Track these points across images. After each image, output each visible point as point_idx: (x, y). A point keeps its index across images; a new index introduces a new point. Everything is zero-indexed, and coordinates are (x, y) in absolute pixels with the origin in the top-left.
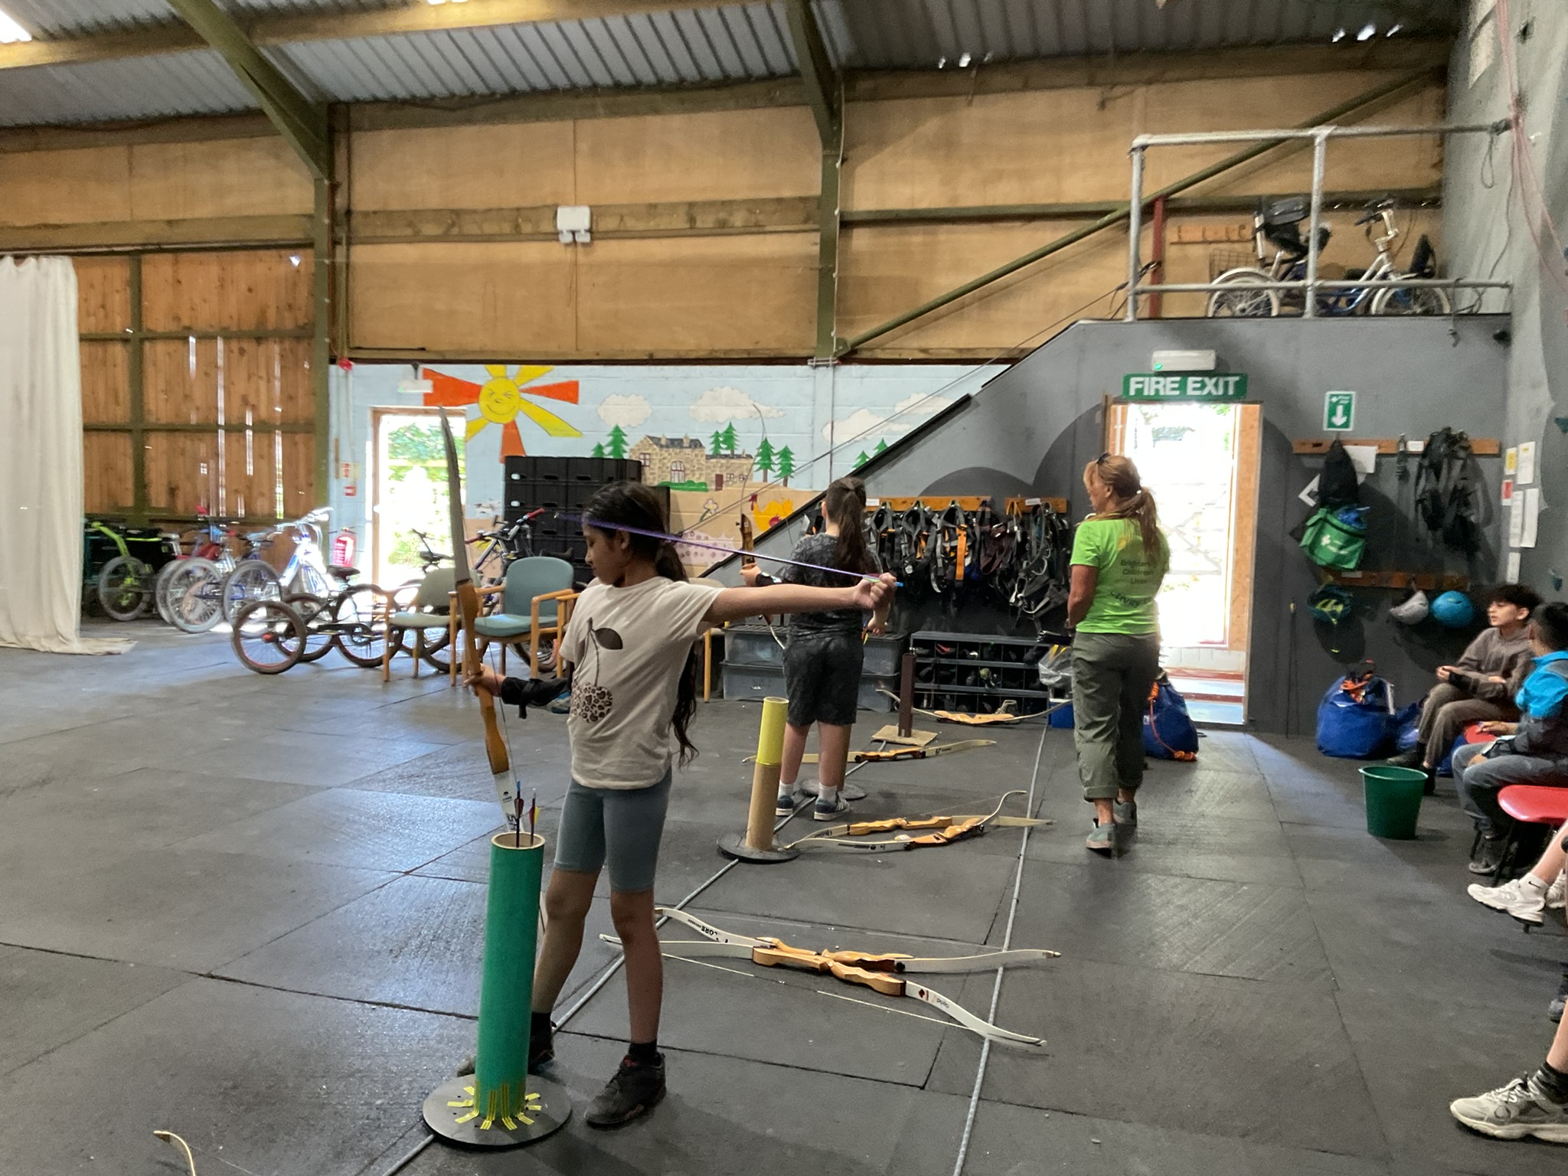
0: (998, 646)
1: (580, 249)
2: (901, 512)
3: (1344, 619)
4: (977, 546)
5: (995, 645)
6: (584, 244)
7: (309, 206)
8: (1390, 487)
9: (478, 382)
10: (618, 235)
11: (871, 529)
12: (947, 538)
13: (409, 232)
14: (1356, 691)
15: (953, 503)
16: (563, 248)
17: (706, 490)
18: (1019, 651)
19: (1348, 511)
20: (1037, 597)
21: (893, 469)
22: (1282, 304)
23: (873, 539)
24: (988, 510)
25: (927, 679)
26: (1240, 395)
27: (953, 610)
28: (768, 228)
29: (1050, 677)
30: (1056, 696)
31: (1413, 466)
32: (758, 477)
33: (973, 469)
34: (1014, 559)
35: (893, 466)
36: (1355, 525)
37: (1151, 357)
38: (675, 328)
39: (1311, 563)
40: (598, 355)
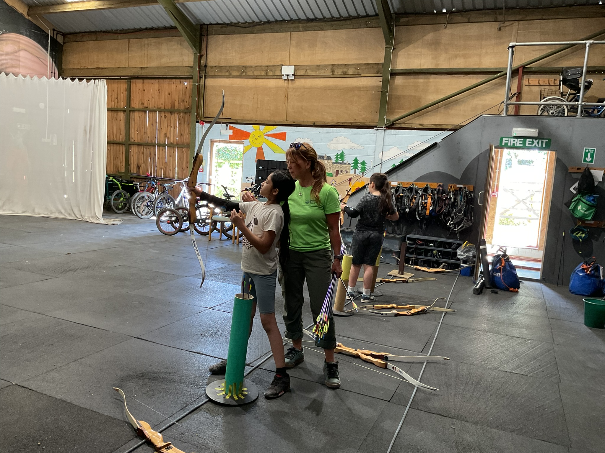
0: (441, 242)
1: (290, 82)
2: (406, 188)
3: (584, 239)
4: (435, 203)
5: (440, 241)
6: (291, 80)
7: (192, 64)
9: (249, 132)
10: (304, 77)
11: (393, 194)
12: (424, 199)
13: (227, 74)
14: (588, 269)
15: (427, 185)
16: (284, 81)
17: (332, 176)
18: (450, 245)
19: (589, 196)
20: (459, 224)
21: (404, 171)
22: (569, 111)
23: (394, 198)
24: (441, 188)
25: (412, 253)
26: (548, 147)
27: (424, 227)
28: (362, 75)
29: (462, 255)
30: (463, 263)
32: (352, 172)
33: (436, 172)
34: (450, 208)
35: (404, 169)
36: (592, 202)
37: (512, 131)
38: (324, 113)
39: (573, 217)
40: (294, 123)
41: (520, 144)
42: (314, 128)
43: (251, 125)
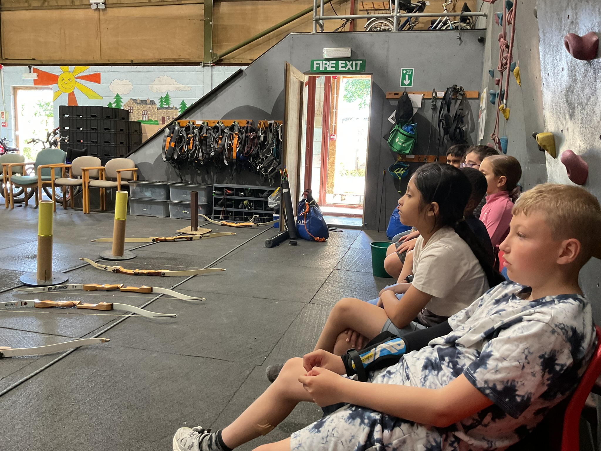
1: (101, 12)
2: (211, 127)
3: (404, 177)
5: (251, 189)
6: (103, 9)
8: (429, 114)
9: (57, 74)
10: (116, 5)
11: (197, 135)
12: (230, 139)
13: (26, 5)
15: (234, 122)
16: (94, 11)
17: (158, 124)
18: (262, 193)
19: (407, 126)
21: (208, 106)
23: (197, 140)
24: (250, 126)
25: (221, 206)
26: (362, 70)
27: (235, 174)
29: (273, 204)
30: (276, 214)
31: (439, 104)
33: (245, 107)
34: (259, 149)
35: (209, 104)
36: (411, 132)
37: (322, 51)
38: (143, 49)
39: (391, 150)
40: (109, 61)
41: (332, 67)
42: (132, 67)
43: (59, 67)
